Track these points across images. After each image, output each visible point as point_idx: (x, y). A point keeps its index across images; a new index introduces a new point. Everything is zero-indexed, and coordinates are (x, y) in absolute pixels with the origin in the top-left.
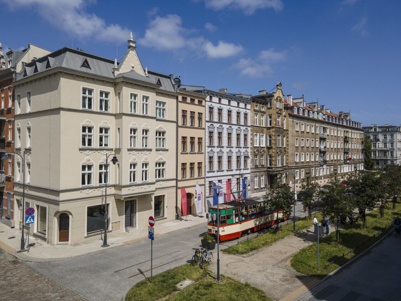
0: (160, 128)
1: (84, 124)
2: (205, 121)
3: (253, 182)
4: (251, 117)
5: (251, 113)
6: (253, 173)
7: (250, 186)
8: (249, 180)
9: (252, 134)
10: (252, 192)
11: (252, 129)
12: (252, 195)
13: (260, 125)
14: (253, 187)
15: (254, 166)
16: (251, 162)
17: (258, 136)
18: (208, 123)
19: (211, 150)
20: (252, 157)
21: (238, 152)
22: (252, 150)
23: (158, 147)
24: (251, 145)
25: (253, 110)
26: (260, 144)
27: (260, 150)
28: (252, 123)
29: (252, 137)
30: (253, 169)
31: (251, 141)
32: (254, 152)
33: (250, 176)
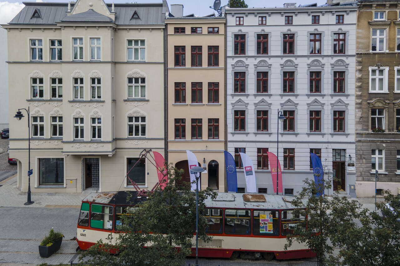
0: (134, 74)
1: (32, 76)
2: (226, 57)
3: (364, 160)
4: (358, 38)
5: (360, 31)
6: (364, 143)
7: (355, 167)
8: (350, 156)
9: (360, 71)
10: (360, 178)
11: (360, 59)
12: (361, 184)
13: (392, 51)
14: (367, 170)
15: (367, 130)
16: (358, 123)
17: (385, 72)
18: (231, 59)
19: (240, 101)
20: (361, 113)
21: (314, 104)
22: (361, 100)
23: (134, 97)
24: (359, 91)
25: (364, 23)
26: (391, 87)
27: (393, 99)
28: (362, 49)
29: (360, 76)
30: (364, 135)
31: (358, 82)
32: (369, 103)
33: (356, 148)
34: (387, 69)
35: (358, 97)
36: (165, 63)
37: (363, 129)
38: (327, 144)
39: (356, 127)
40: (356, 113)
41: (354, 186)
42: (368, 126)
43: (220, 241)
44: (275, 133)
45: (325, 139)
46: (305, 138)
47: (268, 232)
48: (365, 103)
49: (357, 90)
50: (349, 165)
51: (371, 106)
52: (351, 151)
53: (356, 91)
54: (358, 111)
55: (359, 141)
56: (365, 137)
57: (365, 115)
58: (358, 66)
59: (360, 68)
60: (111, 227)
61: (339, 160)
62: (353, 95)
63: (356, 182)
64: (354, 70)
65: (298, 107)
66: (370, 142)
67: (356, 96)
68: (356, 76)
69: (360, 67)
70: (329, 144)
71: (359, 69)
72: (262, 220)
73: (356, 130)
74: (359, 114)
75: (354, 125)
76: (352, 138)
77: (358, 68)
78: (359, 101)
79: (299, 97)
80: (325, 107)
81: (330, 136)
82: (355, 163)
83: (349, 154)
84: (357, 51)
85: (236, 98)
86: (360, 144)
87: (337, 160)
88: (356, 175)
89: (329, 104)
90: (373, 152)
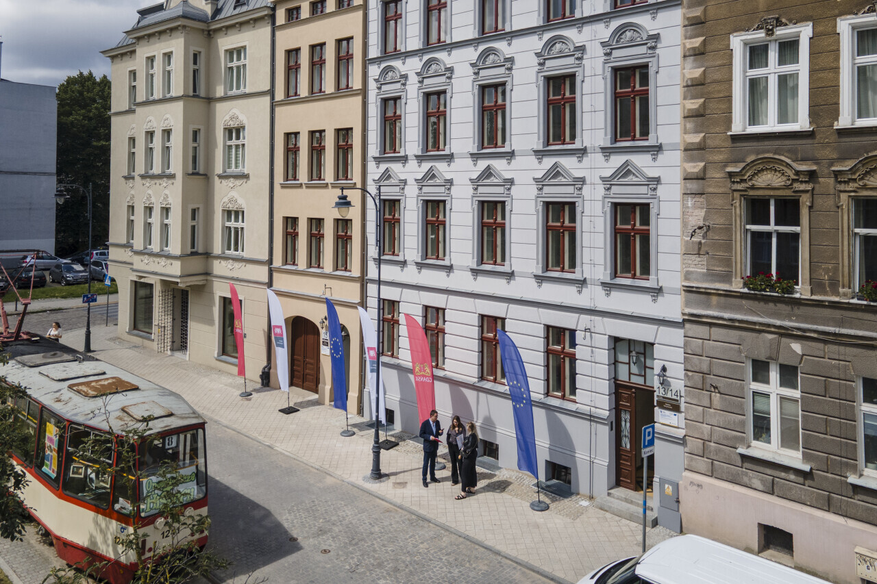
2: (366, 62)
9: (698, 53)
10: (704, 462)
11: (697, 12)
15: (727, 278)
16: (691, 250)
18: (375, 65)
19: (389, 174)
20: (702, 213)
21: (553, 181)
22: (702, 164)
24: (697, 132)
26: (825, 103)
27: (835, 156)
29: (697, 73)
30: (713, 299)
31: (693, 98)
32: (730, 175)
33: (686, 344)
35: (691, 151)
36: (271, 92)
37: (711, 275)
38: (589, 317)
39: (686, 265)
40: (684, 213)
42: (729, 263)
44: (459, 268)
45: (586, 299)
46: (532, 290)
48: (718, 175)
49: (689, 126)
50: (660, 404)
51: (739, 187)
53: (686, 132)
54: (695, 207)
55: (694, 319)
57: (718, 221)
58: (690, 37)
59: (697, 45)
62: (674, 147)
64: (679, 52)
65: (514, 191)
67: (686, 150)
69: (697, 42)
70: (597, 319)
71: (694, 49)
73: (687, 276)
74: (697, 217)
75: (679, 257)
76: (673, 306)
78: (694, 167)
79: (515, 161)
80: (587, 191)
81: (600, 291)
82: (681, 401)
83: (662, 364)
85: (382, 168)
86: (701, 331)
89: (598, 180)
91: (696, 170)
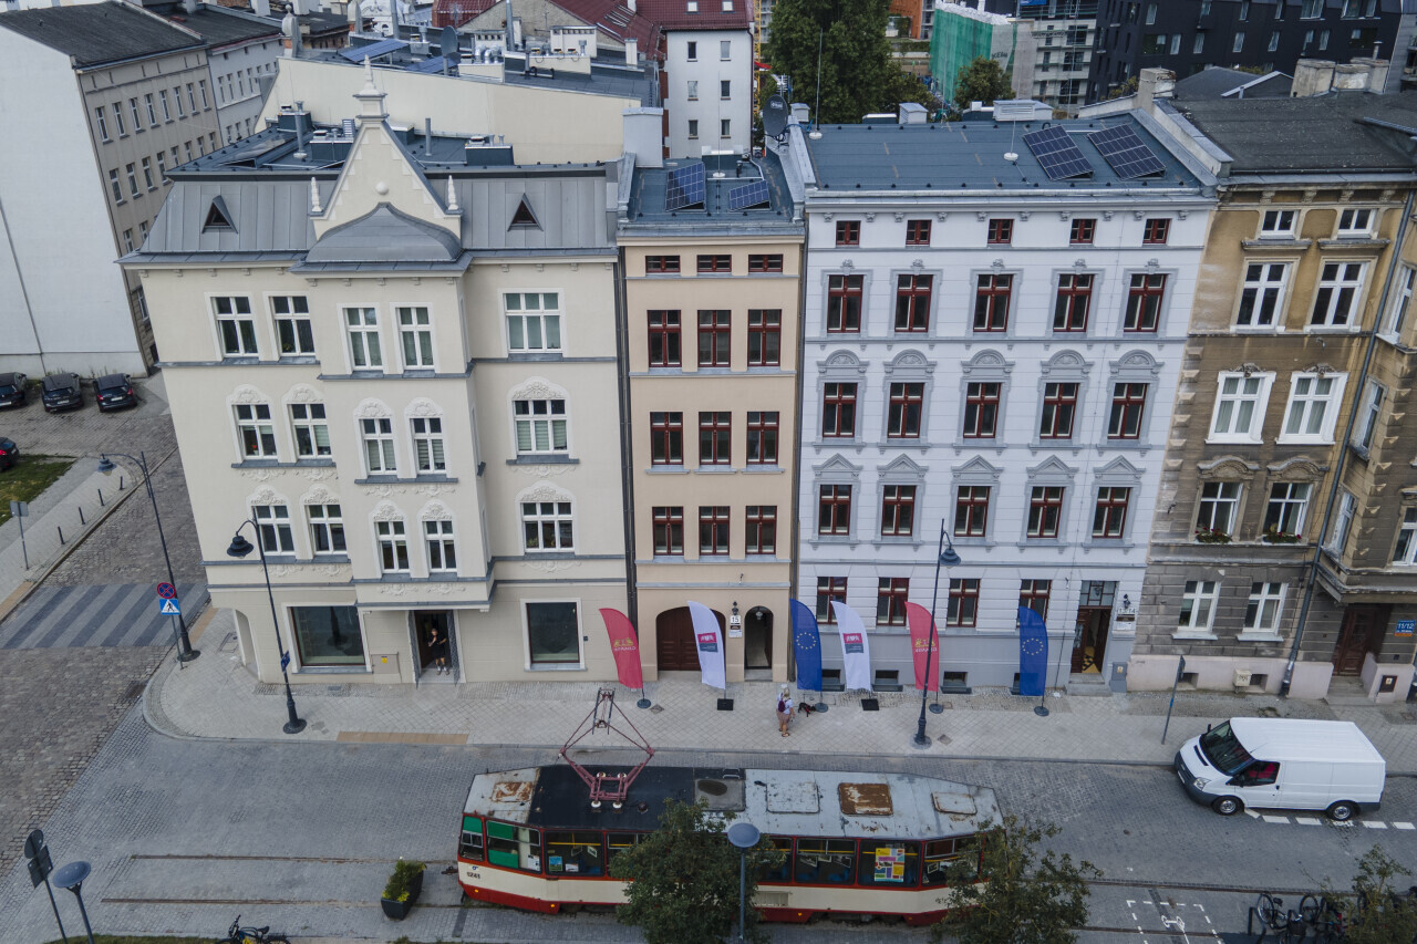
0: (531, 391)
2: (801, 342)
3: (1162, 607)
4: (1201, 288)
5: (1211, 268)
6: (1168, 568)
7: (1135, 622)
8: (1126, 596)
9: (1193, 382)
10: (1145, 648)
11: (1197, 351)
12: (1143, 662)
13: (1296, 328)
14: (1165, 630)
15: (1184, 535)
16: (1161, 517)
17: (1262, 384)
18: (818, 347)
19: (837, 460)
20: (1174, 493)
21: (1048, 470)
22: (1181, 461)
23: (534, 451)
24: (1180, 437)
25: (1229, 244)
26: (1271, 428)
27: (1270, 460)
28: (1209, 320)
29: (1189, 396)
30: (1172, 549)
31: (1182, 413)
32: (1201, 470)
33: (1145, 579)
34: (1269, 379)
35: (1174, 452)
36: (622, 360)
37: (1173, 534)
38: (1069, 570)
39: (1155, 528)
40: (1160, 494)
41: (1125, 666)
42: (1187, 525)
43: (786, 895)
44: (932, 543)
45: (1066, 558)
46: (1014, 555)
47: (892, 879)
48: (1190, 469)
49: (1175, 433)
50: (1120, 619)
51: (1205, 477)
52: (1131, 587)
53: (1172, 437)
54: (1168, 489)
55: (1158, 563)
56: (1176, 553)
57: (1185, 499)
58: (1188, 369)
59: (1193, 376)
60: (537, 868)
61: (1097, 603)
62: (1160, 447)
63: (1133, 657)
64: (1176, 378)
65: (1002, 478)
66: (1185, 564)
67: (1170, 450)
68: (1178, 397)
69: (1193, 373)
70: (1076, 570)
71: (1190, 378)
72: (881, 859)
73: (1154, 535)
74: (1170, 496)
75: (1150, 524)
76: (1140, 556)
77: (1186, 376)
78: (1175, 462)
79: (1006, 453)
80: (1078, 479)
81: (1080, 551)
82: (1136, 614)
83: (1124, 593)
84: (1193, 327)
85: (828, 454)
86: (1158, 569)
87: (1091, 603)
88: (1135, 642)
89: (1090, 470)
90: (1191, 587)
91: (1176, 465)
